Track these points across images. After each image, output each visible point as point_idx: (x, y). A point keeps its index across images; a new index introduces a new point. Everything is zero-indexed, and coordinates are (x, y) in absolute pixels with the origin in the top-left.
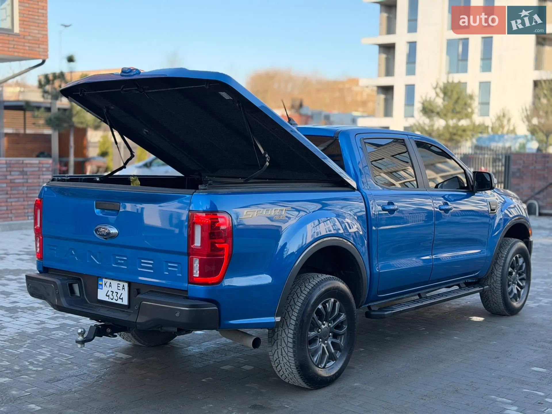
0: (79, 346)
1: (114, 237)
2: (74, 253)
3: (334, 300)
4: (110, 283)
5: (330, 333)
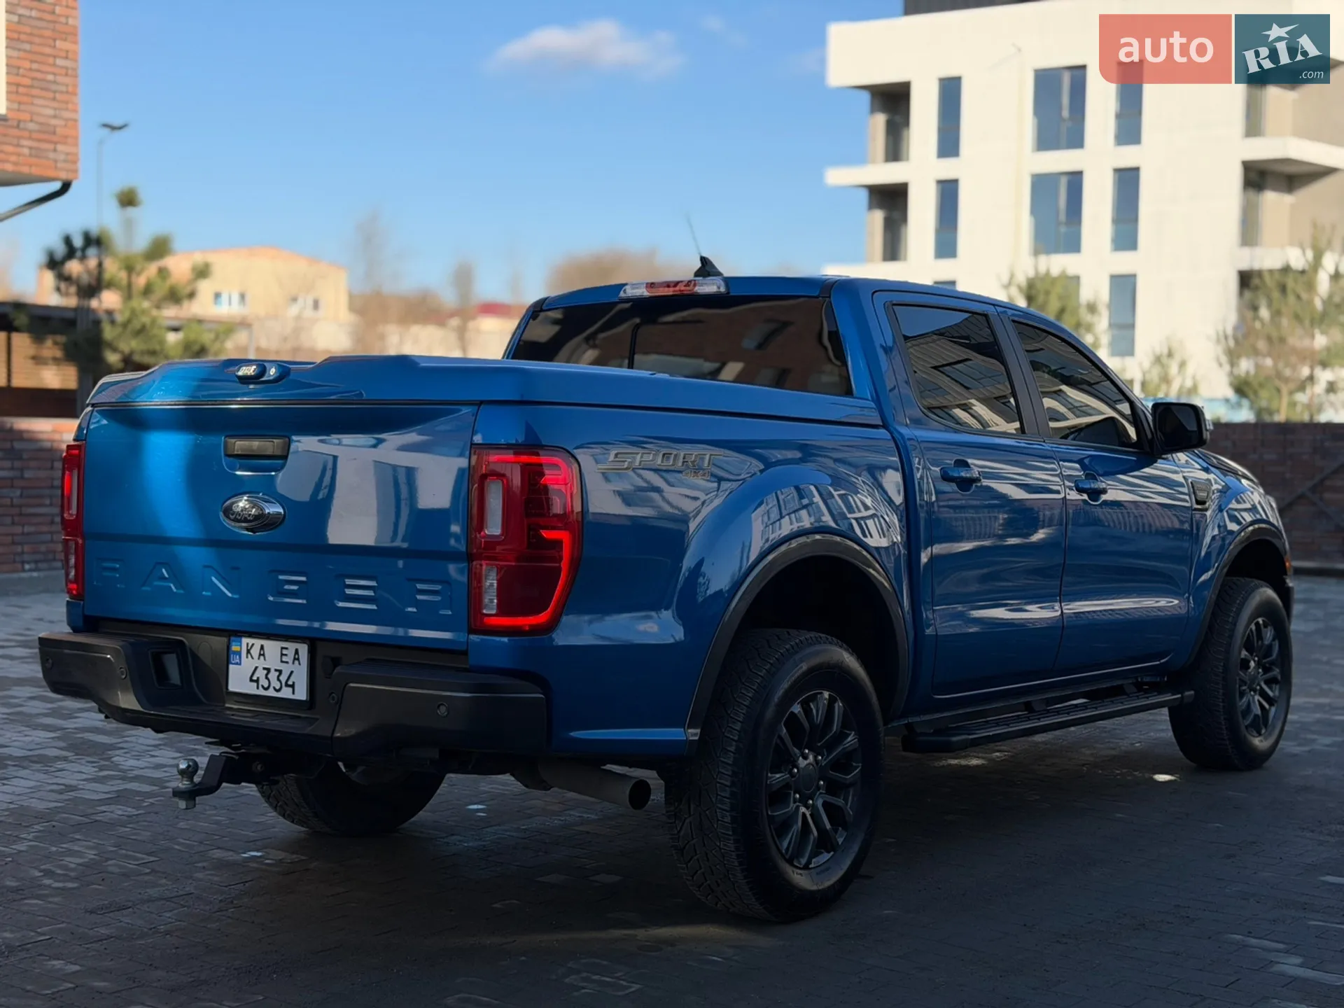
0: (182, 804)
1: (272, 525)
2: (166, 575)
3: (830, 695)
4: (262, 648)
5: (820, 779)
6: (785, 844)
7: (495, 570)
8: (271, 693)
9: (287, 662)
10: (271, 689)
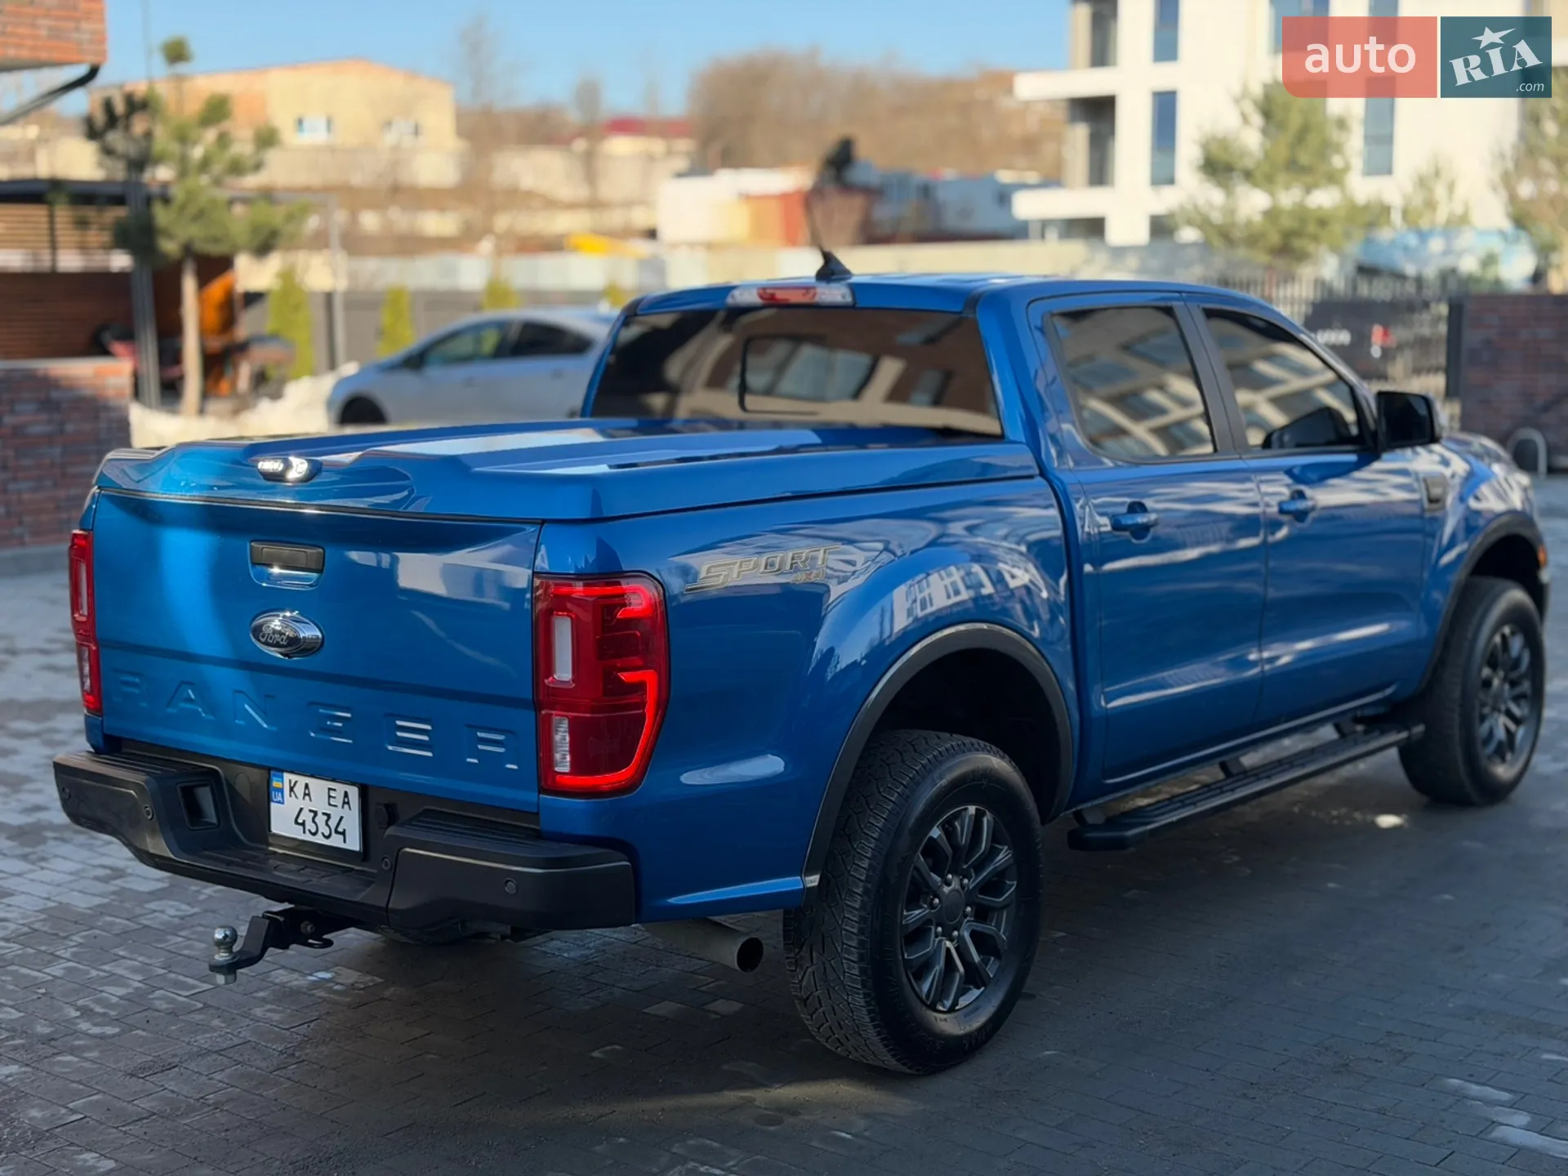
1: (310, 650)
2: (193, 697)
3: (977, 809)
4: (307, 786)
5: (967, 905)
6: (926, 987)
7: (566, 721)
8: (319, 839)
9: (336, 806)
10: (319, 834)
